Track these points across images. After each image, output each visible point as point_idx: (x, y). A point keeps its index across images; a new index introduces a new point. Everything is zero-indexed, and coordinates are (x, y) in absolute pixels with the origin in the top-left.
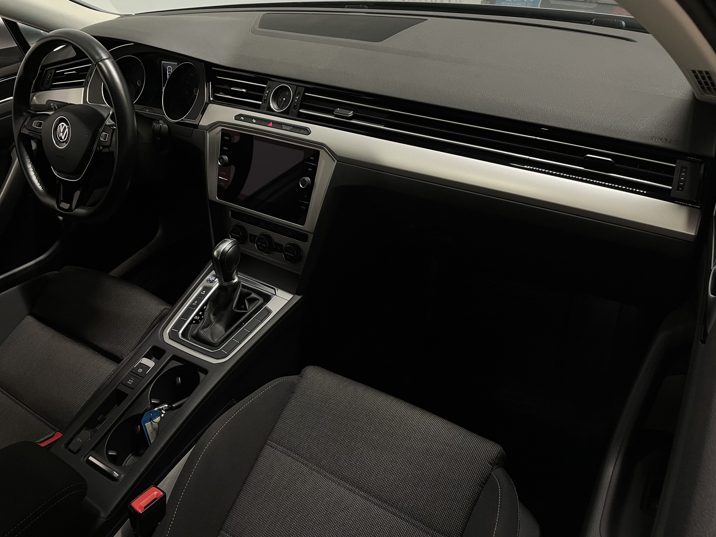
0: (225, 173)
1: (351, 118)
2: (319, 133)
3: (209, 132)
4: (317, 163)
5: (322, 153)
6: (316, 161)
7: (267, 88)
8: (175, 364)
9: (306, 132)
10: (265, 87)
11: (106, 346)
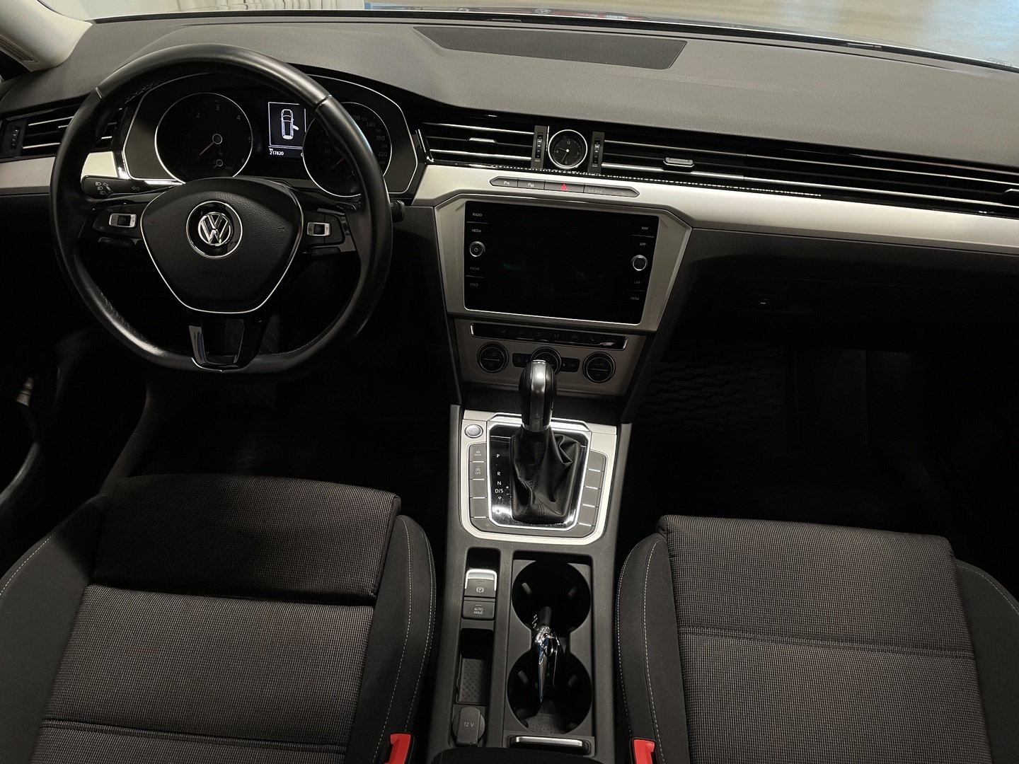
0: (478, 269)
1: (690, 170)
2: (651, 193)
3: (439, 209)
4: (655, 234)
5: (663, 219)
6: (654, 231)
7: (535, 137)
8: (523, 564)
9: (632, 194)
10: (532, 136)
11: (316, 585)
